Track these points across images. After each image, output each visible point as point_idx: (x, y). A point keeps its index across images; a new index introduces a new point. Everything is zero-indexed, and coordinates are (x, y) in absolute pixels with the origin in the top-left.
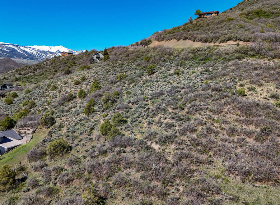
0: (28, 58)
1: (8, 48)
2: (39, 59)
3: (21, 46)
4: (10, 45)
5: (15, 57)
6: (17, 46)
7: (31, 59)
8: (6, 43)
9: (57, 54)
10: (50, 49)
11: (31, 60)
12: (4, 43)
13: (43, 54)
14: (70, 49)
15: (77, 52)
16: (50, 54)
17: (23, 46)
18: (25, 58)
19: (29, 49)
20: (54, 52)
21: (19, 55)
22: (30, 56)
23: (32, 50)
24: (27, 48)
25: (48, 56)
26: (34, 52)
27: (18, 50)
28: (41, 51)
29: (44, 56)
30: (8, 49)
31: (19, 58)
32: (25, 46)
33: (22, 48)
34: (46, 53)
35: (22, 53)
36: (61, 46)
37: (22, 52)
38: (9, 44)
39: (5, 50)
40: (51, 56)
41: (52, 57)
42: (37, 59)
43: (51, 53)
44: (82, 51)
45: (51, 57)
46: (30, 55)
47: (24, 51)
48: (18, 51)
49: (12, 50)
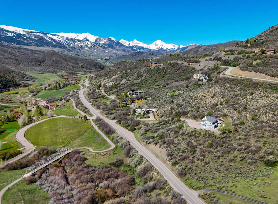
0: (57, 47)
1: (35, 36)
2: (68, 48)
3: (48, 34)
4: (37, 32)
5: (44, 45)
6: (44, 34)
7: (60, 47)
8: (33, 31)
9: (85, 43)
10: (77, 36)
11: (61, 49)
12: (31, 31)
13: (70, 42)
14: (97, 36)
15: (105, 39)
16: (78, 43)
17: (50, 34)
18: (54, 46)
19: (56, 36)
20: (82, 39)
21: (48, 44)
22: (58, 45)
23: (60, 38)
24: (54, 35)
25: (76, 44)
26: (62, 40)
27: (46, 38)
28: (68, 39)
29: (72, 44)
30: (35, 37)
31: (48, 46)
32: (53, 34)
33: (49, 35)
34: (74, 40)
35: (50, 42)
36: (88, 33)
37: (50, 40)
38: (36, 31)
39: (33, 38)
40: (80, 45)
41: (81, 45)
42: (66, 47)
43: (79, 41)
44: (110, 39)
45: (80, 46)
46: (58, 43)
47: (52, 39)
48: (46, 40)
49: (40, 38)
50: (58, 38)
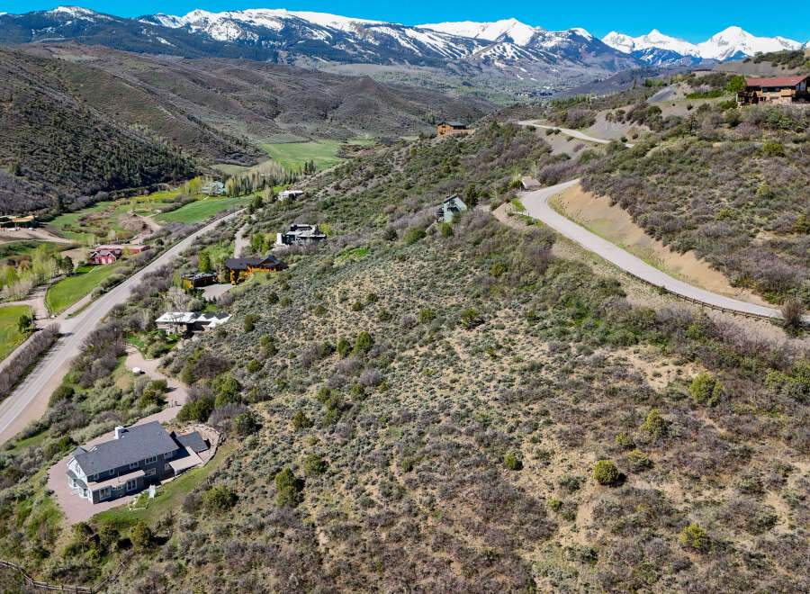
0: (422, 63)
1: (377, 36)
2: (448, 65)
3: (408, 28)
4: (382, 25)
5: (392, 60)
6: (398, 28)
7: (431, 63)
8: (373, 22)
9: (498, 47)
10: (483, 30)
11: (430, 68)
12: (368, 22)
13: (461, 47)
14: (538, 28)
15: (557, 35)
16: (481, 48)
17: (412, 28)
18: (415, 61)
19: (427, 34)
20: (493, 39)
21: (402, 55)
22: (429, 57)
23: (435, 38)
24: (422, 31)
25: (474, 51)
26: (440, 44)
27: (400, 40)
28: (456, 40)
29: (463, 52)
30: (376, 39)
31: (401, 62)
32: (419, 27)
33: (410, 33)
34: (469, 43)
35: (409, 49)
36: (513, 20)
37: (409, 46)
38: (380, 23)
39: (371, 40)
40: (483, 54)
41: (485, 56)
42: (446, 63)
43: (484, 43)
44: (573, 32)
45: (482, 57)
46: (429, 52)
47: (415, 42)
48: (399, 44)
49: (387, 41)
50: (430, 37)
